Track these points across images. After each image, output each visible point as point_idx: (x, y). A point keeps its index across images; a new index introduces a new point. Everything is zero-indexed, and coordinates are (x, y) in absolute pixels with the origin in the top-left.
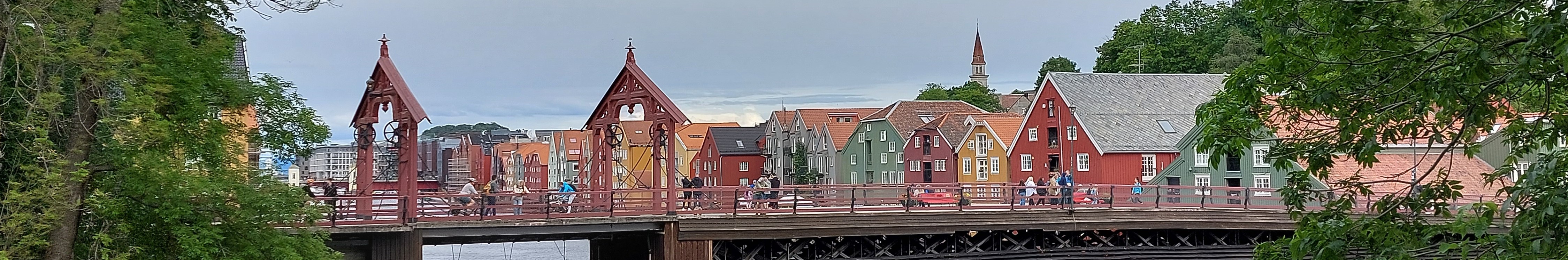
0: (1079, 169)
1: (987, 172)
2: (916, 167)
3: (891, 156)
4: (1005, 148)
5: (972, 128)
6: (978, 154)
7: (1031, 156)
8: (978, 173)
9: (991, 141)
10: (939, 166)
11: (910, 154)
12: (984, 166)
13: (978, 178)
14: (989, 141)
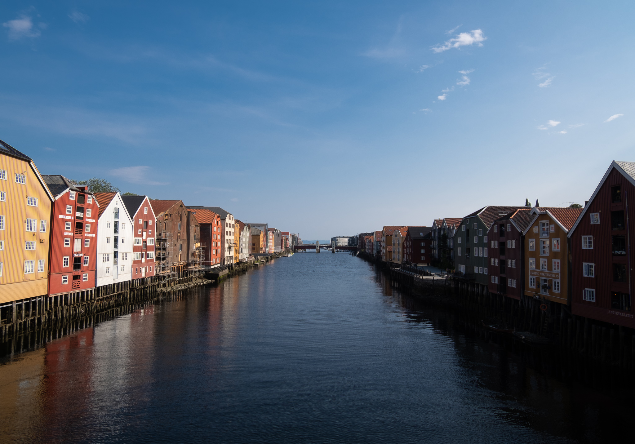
1: (549, 250)
2: (495, 244)
3: (481, 239)
4: (567, 232)
5: (537, 217)
6: (541, 236)
7: (592, 237)
8: (541, 250)
9: (553, 226)
10: (512, 244)
11: (492, 236)
12: (546, 245)
13: (541, 254)
14: (551, 226)
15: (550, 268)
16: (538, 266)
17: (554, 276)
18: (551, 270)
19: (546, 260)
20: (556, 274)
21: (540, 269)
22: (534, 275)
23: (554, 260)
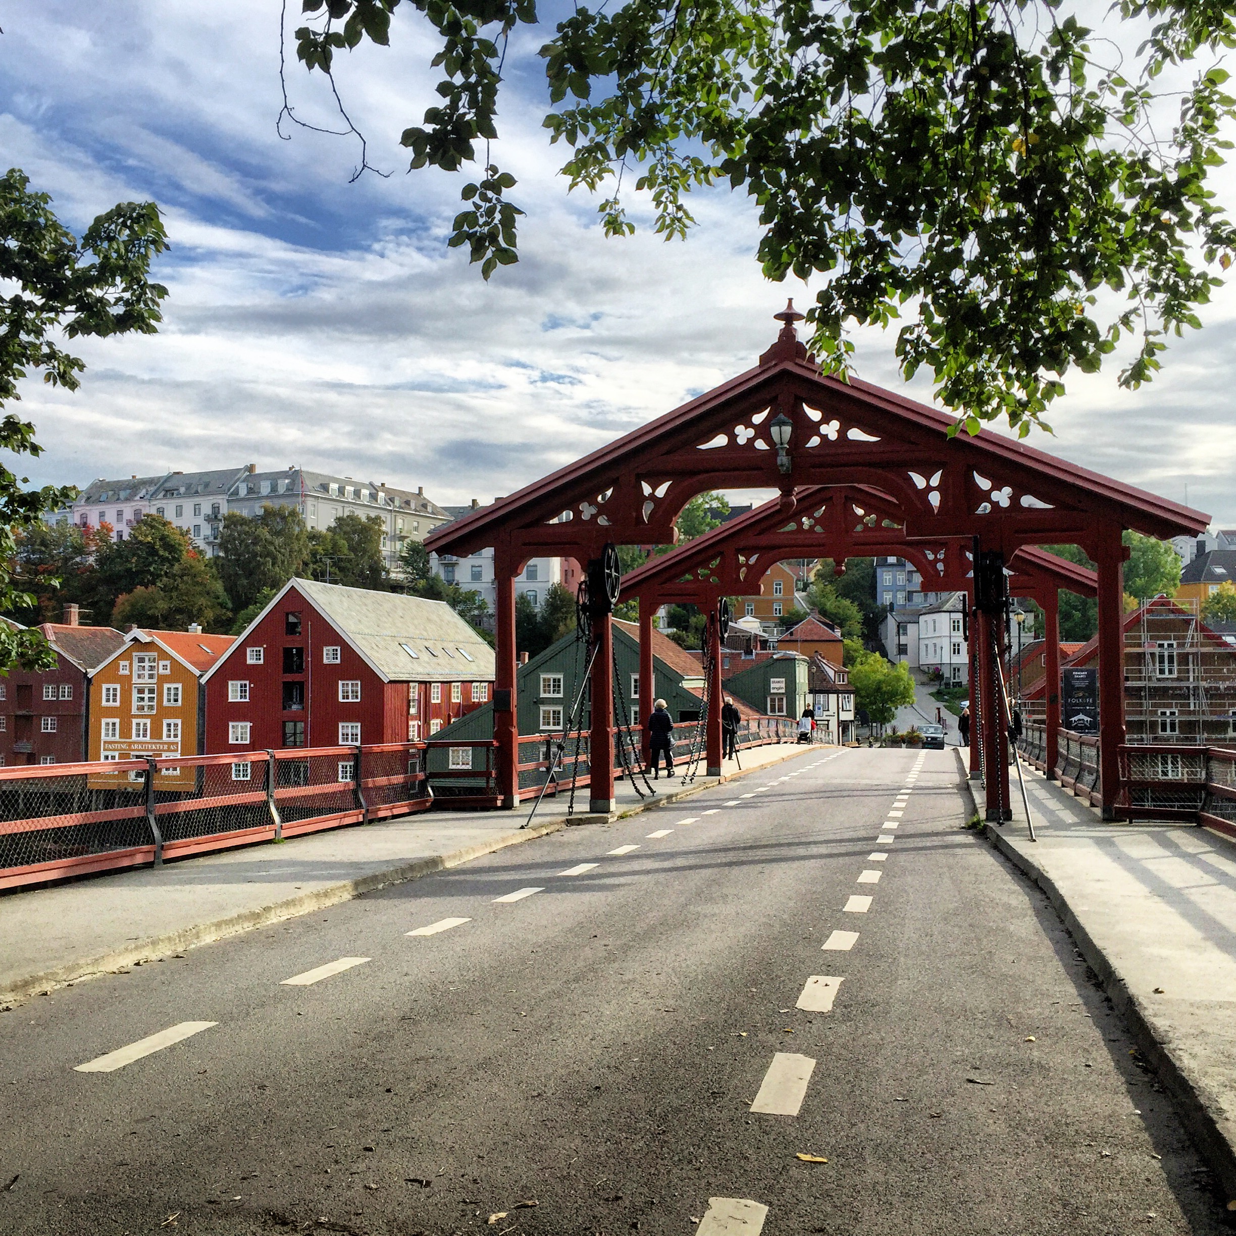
0: (341, 700)
1: (155, 703)
4: (197, 673)
6: (135, 680)
7: (247, 682)
8: (135, 704)
9: (168, 663)
12: (146, 695)
13: (134, 711)
14: (161, 663)
15: (156, 733)
16: (126, 732)
17: (166, 747)
18: (161, 738)
19: (148, 721)
20: (169, 744)
21: (130, 737)
22: (114, 750)
23: (165, 722)
